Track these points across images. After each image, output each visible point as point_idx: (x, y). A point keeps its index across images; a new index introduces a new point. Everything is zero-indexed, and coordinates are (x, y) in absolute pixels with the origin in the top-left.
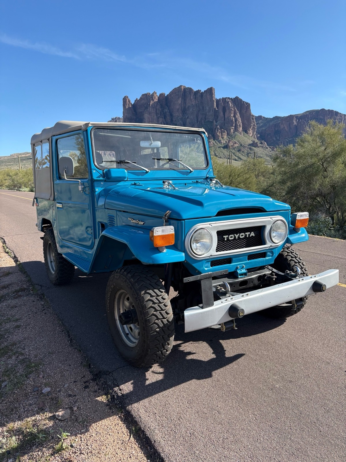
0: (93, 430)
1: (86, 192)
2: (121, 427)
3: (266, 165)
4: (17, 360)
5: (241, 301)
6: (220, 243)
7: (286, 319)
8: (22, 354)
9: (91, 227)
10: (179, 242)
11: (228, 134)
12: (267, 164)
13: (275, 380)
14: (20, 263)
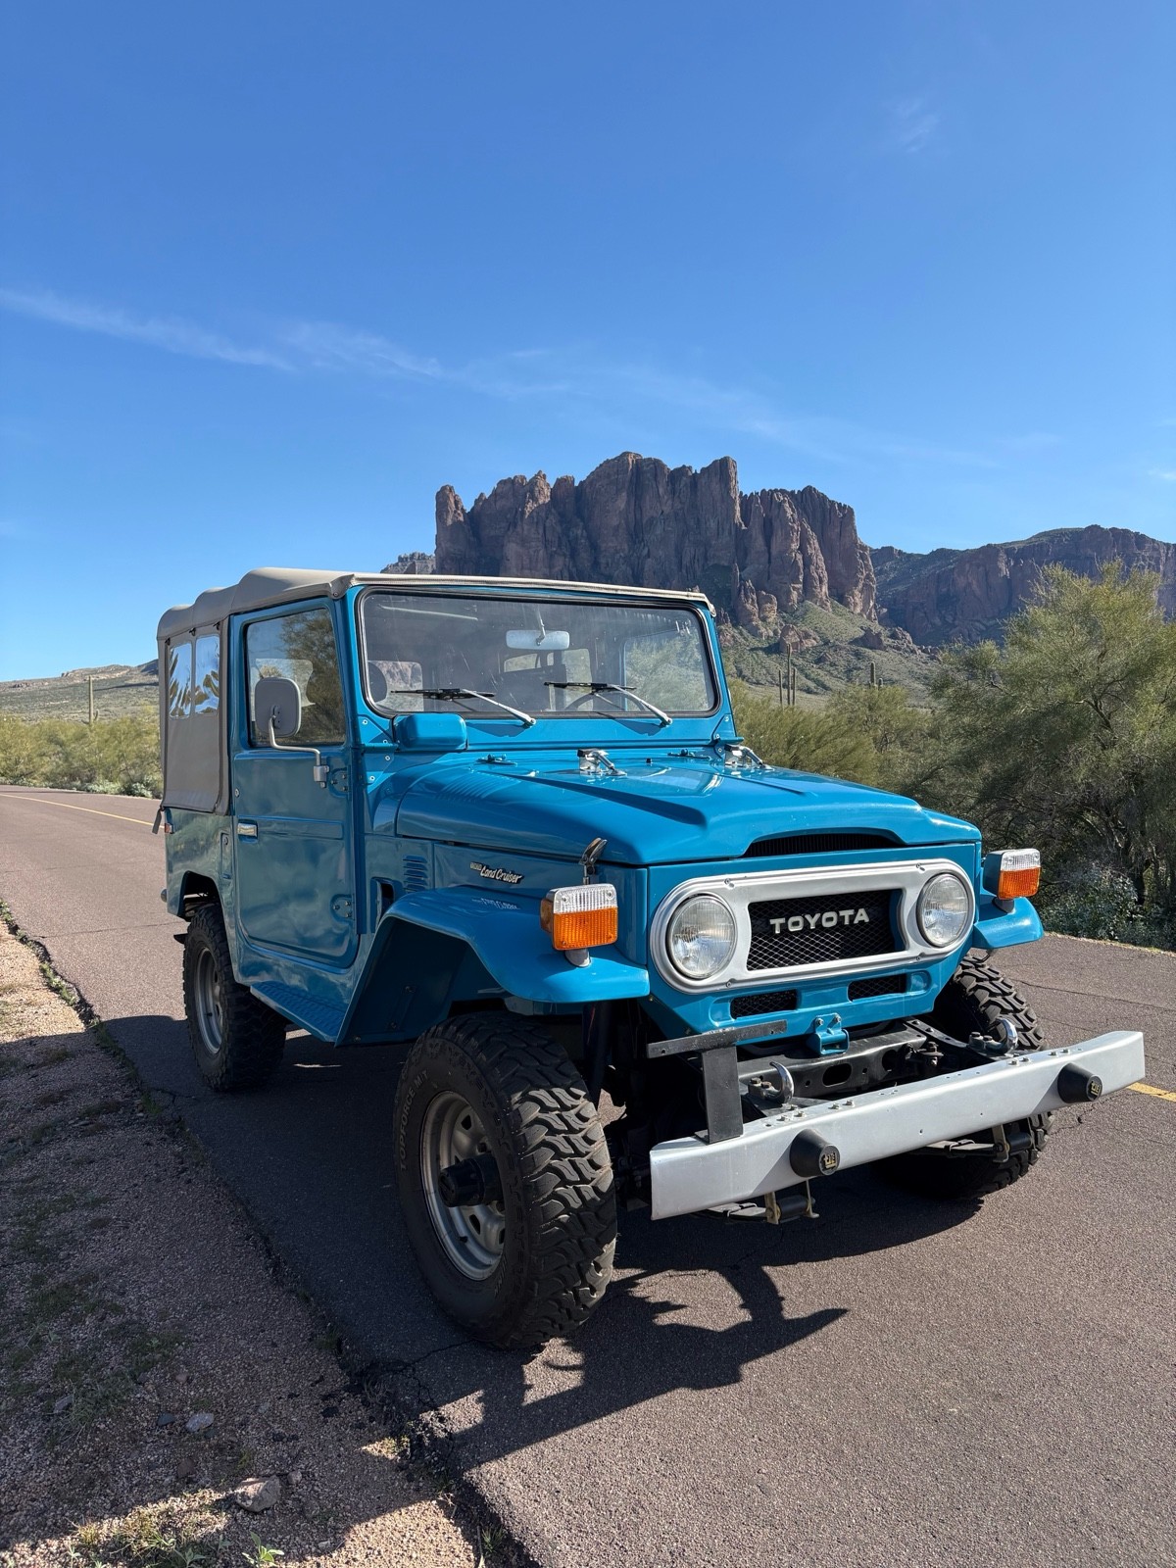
0: (357, 1542)
1: (336, 786)
2: (446, 1536)
3: (911, 709)
4: (99, 1327)
5: (829, 1124)
6: (760, 942)
7: (982, 1202)
8: (117, 1310)
9: (350, 896)
10: (632, 937)
11: (782, 608)
12: (916, 703)
13: (946, 1392)
14: (101, 1024)
